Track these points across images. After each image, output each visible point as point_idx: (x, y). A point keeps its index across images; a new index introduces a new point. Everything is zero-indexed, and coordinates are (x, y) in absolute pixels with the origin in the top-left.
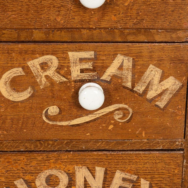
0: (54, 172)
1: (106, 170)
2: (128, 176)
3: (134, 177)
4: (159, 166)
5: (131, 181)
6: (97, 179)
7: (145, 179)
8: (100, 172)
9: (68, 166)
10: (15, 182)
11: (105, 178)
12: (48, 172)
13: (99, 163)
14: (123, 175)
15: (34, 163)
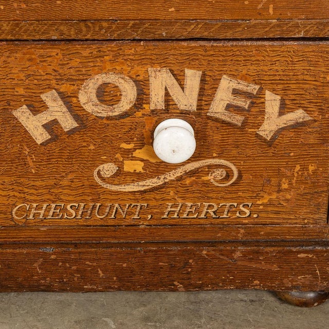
0: (112, 78)
1: (204, 75)
2: (242, 86)
3: (254, 88)
4: (297, 67)
5: (248, 95)
6: (187, 91)
7: (273, 91)
8: (193, 78)
9: (137, 68)
10: (43, 97)
11: (202, 89)
12: (101, 79)
13: (192, 61)
14: (234, 84)
15: (76, 62)
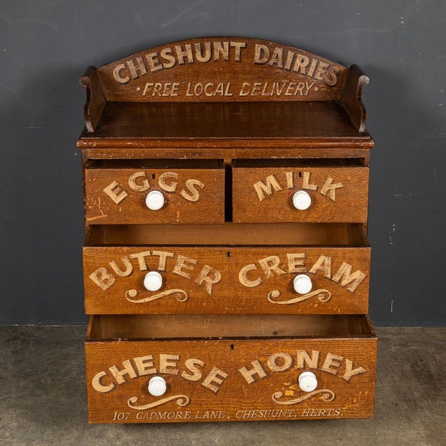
0: (281, 355)
1: (320, 353)
2: (336, 357)
3: (341, 358)
4: (360, 349)
5: (339, 361)
6: (313, 359)
7: (349, 359)
8: (315, 354)
9: (292, 350)
10: (252, 363)
11: (319, 359)
12: (277, 355)
13: (315, 347)
14: (333, 357)
15: (267, 348)
